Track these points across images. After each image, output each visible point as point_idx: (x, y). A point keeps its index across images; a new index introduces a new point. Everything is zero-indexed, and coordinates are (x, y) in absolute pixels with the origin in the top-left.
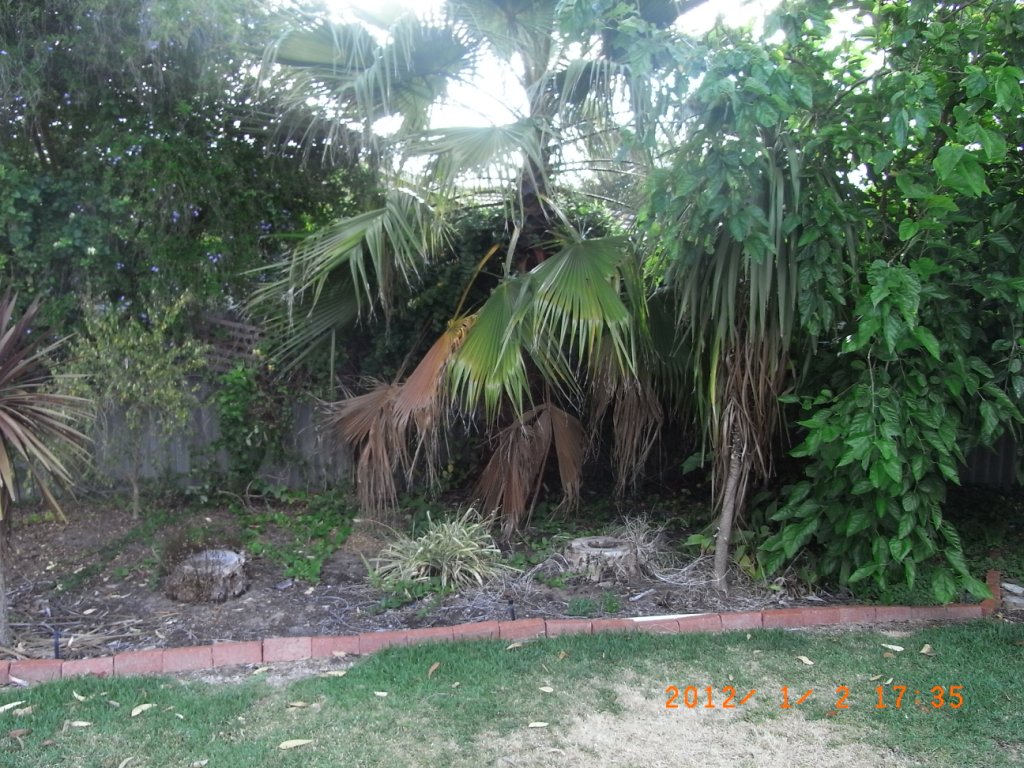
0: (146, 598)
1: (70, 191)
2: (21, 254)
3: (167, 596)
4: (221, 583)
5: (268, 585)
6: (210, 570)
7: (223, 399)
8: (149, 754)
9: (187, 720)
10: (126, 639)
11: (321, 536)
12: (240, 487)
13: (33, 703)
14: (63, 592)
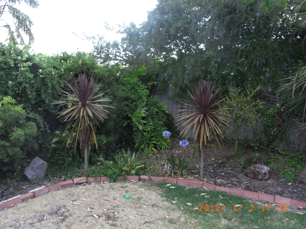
0: (238, 174)
1: (228, 57)
2: (214, 75)
3: (245, 175)
4: (262, 175)
5: (276, 179)
6: (259, 170)
7: (265, 119)
8: (240, 219)
9: (251, 213)
10: (233, 184)
11: (294, 167)
12: (268, 146)
13: (209, 195)
14: (216, 167)
